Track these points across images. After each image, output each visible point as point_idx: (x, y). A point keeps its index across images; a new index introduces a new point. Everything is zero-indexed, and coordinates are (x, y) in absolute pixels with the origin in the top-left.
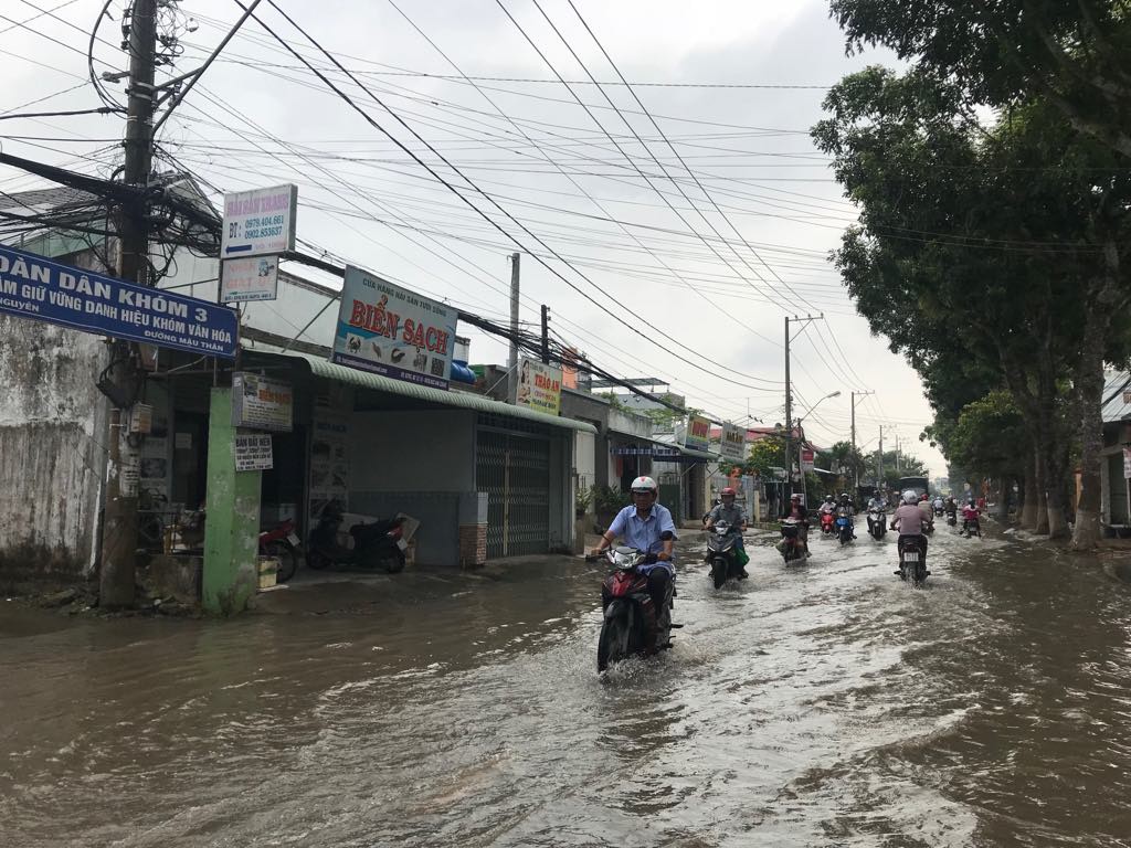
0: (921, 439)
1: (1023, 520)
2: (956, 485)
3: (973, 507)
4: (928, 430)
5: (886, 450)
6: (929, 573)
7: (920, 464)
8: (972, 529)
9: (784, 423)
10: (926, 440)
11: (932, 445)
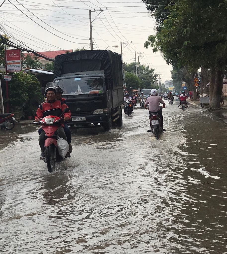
0: (146, 47)
3: (184, 95)
4: (151, 39)
6: (165, 130)
7: (152, 70)
8: (184, 105)
10: (149, 47)
11: (155, 50)
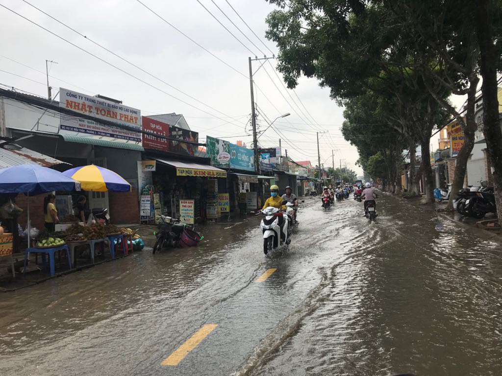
0: (355, 164)
1: (387, 189)
2: (367, 179)
4: (358, 161)
5: (342, 167)
7: (354, 172)
9: (318, 165)
10: (357, 165)
11: (359, 166)
